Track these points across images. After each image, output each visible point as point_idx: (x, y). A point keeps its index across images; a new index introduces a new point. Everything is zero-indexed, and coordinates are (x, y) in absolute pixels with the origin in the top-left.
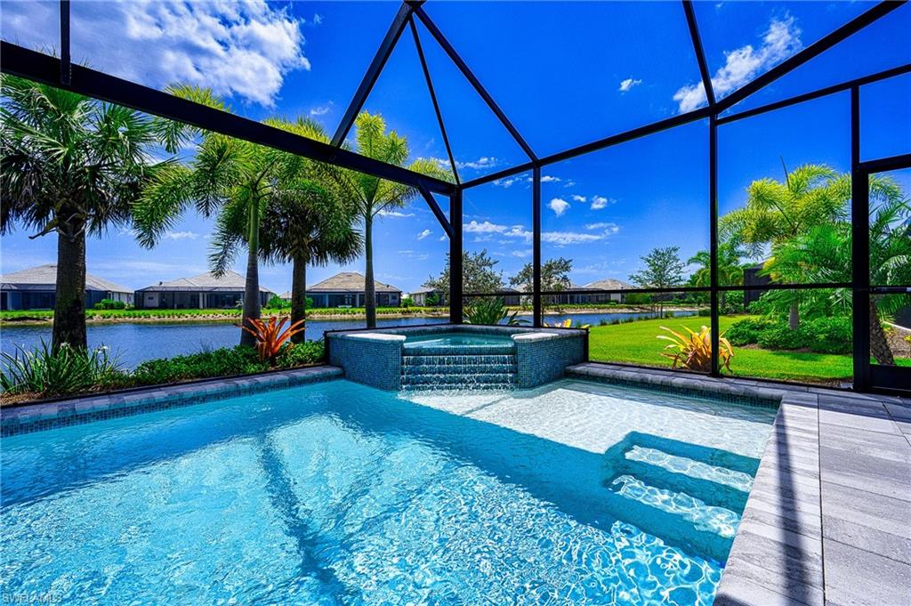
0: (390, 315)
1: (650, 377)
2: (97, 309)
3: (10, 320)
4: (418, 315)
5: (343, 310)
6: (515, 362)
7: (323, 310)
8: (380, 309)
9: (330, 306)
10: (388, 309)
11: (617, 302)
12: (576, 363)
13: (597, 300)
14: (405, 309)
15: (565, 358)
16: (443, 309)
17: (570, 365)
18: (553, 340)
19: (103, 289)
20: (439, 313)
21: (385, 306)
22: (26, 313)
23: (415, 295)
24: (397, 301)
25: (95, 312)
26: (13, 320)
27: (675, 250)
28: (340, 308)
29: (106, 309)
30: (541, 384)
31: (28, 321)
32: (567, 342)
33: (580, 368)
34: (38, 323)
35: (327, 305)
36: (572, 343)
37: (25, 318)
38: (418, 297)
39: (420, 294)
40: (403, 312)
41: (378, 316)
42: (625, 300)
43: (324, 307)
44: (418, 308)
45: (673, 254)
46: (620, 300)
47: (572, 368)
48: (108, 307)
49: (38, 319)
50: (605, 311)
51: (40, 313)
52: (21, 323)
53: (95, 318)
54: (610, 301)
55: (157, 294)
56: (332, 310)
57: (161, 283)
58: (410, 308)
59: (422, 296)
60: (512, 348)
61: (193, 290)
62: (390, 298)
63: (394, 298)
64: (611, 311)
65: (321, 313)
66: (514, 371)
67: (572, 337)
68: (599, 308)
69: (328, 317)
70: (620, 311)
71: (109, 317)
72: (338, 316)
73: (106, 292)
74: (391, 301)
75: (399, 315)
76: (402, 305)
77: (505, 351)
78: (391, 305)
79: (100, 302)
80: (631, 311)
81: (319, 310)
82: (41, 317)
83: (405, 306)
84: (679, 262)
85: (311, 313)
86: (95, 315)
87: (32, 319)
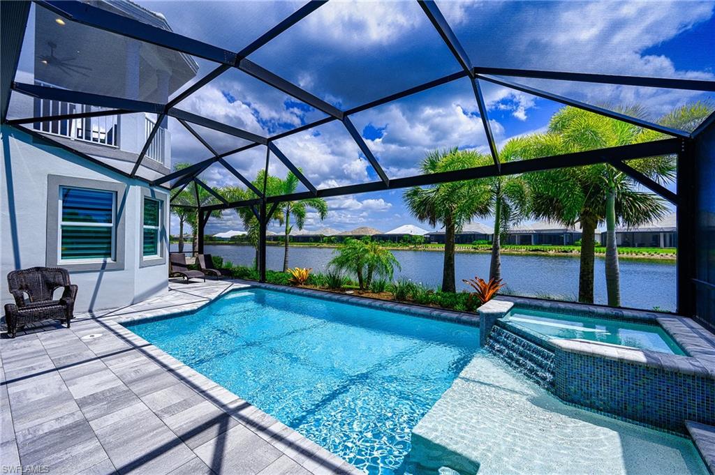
3: (531, 251)
25: (575, 247)
34: (543, 253)
49: (543, 251)
52: (536, 253)
86: (574, 249)
87: (540, 250)
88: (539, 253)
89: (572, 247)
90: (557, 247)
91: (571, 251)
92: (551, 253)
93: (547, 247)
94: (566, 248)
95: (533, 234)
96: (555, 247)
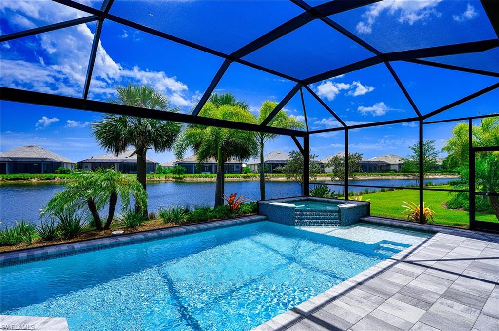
0: (236, 179)
1: (394, 223)
2: (56, 173)
3: (10, 180)
4: (254, 179)
5: (205, 175)
6: (340, 216)
7: (193, 175)
8: (229, 175)
9: (196, 172)
10: (234, 175)
11: (395, 171)
12: (365, 216)
13: (381, 169)
14: (246, 175)
15: (359, 215)
16: (271, 175)
17: (362, 217)
18: (355, 207)
19: (59, 161)
20: (269, 178)
21: (232, 173)
22: (18, 176)
23: (251, 165)
24: (240, 169)
25: (56, 175)
26: (11, 180)
27: (432, 142)
28: (203, 174)
29: (61, 173)
30: (350, 225)
31: (19, 181)
32: (360, 208)
33: (365, 219)
34: (25, 182)
35: (194, 172)
36: (363, 208)
37: (17, 179)
38: (253, 167)
39: (255, 165)
40: (244, 177)
41: (226, 180)
42: (401, 169)
43: (191, 173)
44: (254, 174)
45: (431, 145)
46: (397, 170)
47: (363, 219)
48: (63, 172)
49: (24, 179)
50: (387, 178)
51: (25, 175)
52: (16, 182)
53: (56, 179)
54: (390, 170)
55: (90, 164)
56: (198, 175)
57: (92, 157)
58: (249, 174)
59: (256, 166)
60: (338, 210)
61: (111, 161)
62: (235, 167)
63: (238, 167)
64: (391, 177)
65: (191, 177)
66: (340, 220)
67: (363, 206)
68: (382, 175)
69: (195, 180)
70: (397, 177)
71: (64, 179)
72: (202, 180)
73: (61, 162)
74: (235, 169)
75: (242, 179)
76: (243, 172)
77: (335, 211)
78: (236, 172)
79: (57, 169)
80: (406, 178)
81: (190, 175)
82: (26, 178)
83: (245, 173)
84: (435, 150)
85: (184, 177)
86: (56, 177)
87: (21, 179)
88: (20, 182)
89: (53, 175)
90: (38, 175)
91: (54, 179)
92: (34, 181)
93: (28, 175)
94: (48, 175)
95: (9, 162)
96: (35, 175)
